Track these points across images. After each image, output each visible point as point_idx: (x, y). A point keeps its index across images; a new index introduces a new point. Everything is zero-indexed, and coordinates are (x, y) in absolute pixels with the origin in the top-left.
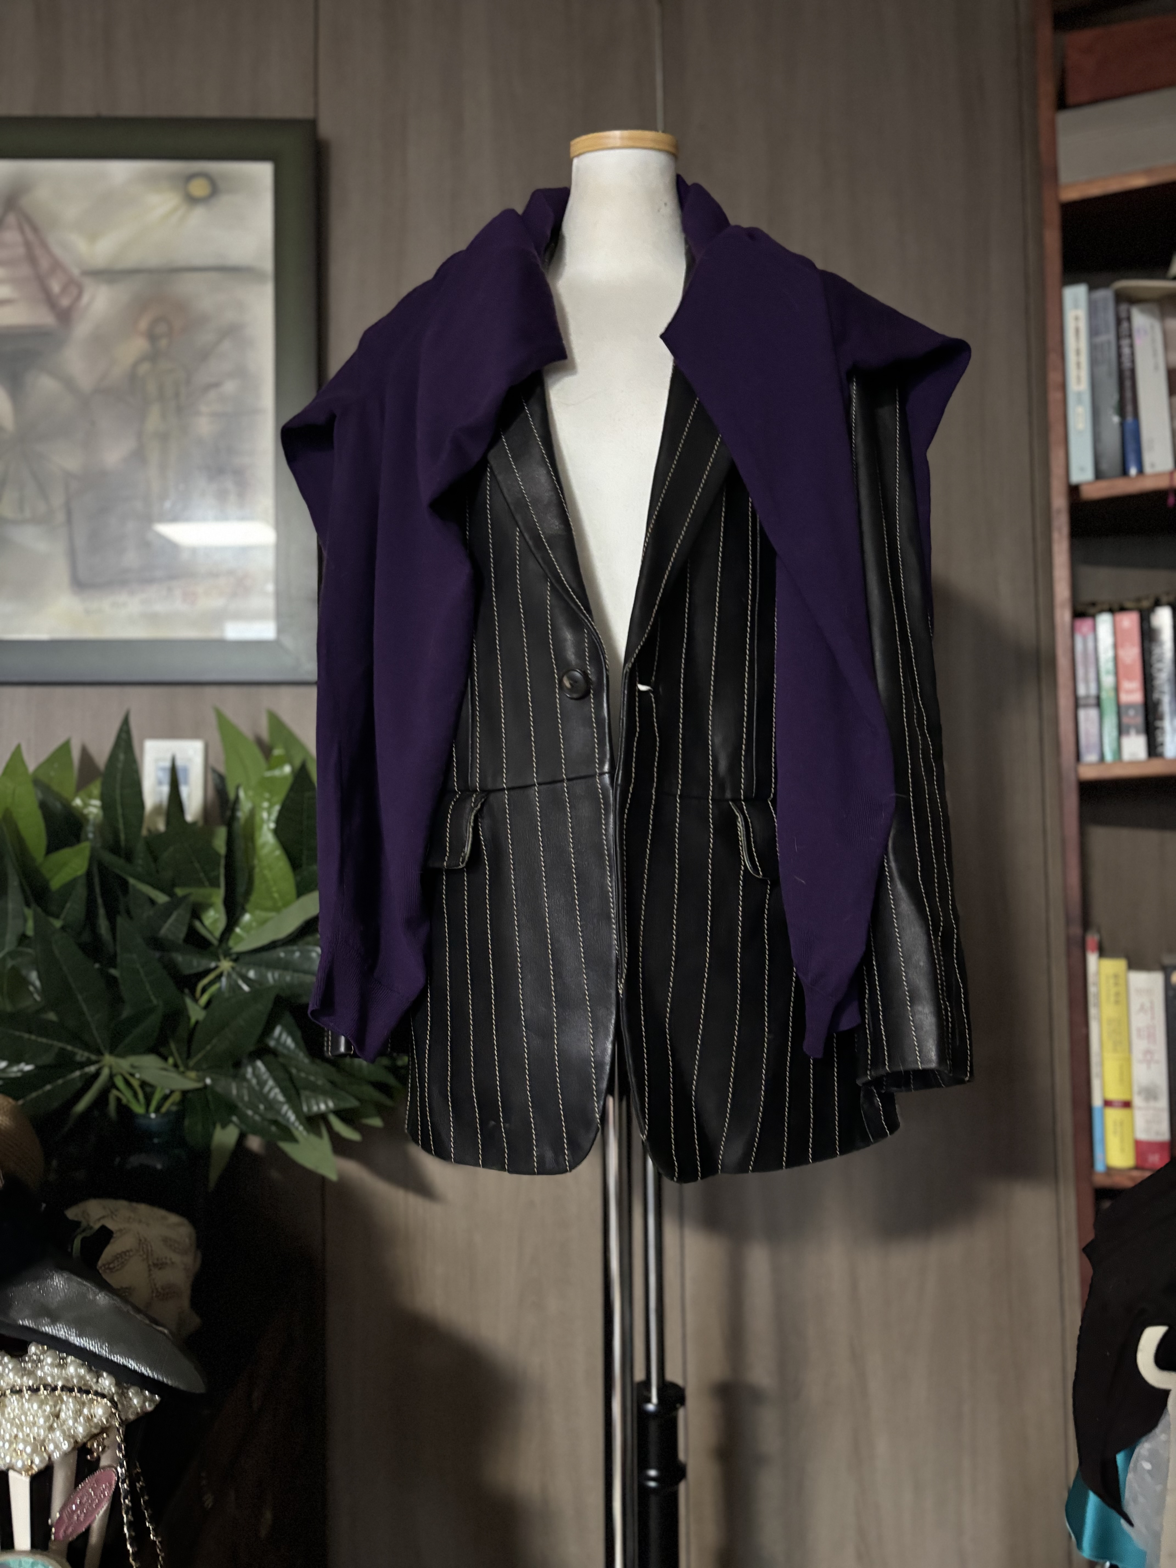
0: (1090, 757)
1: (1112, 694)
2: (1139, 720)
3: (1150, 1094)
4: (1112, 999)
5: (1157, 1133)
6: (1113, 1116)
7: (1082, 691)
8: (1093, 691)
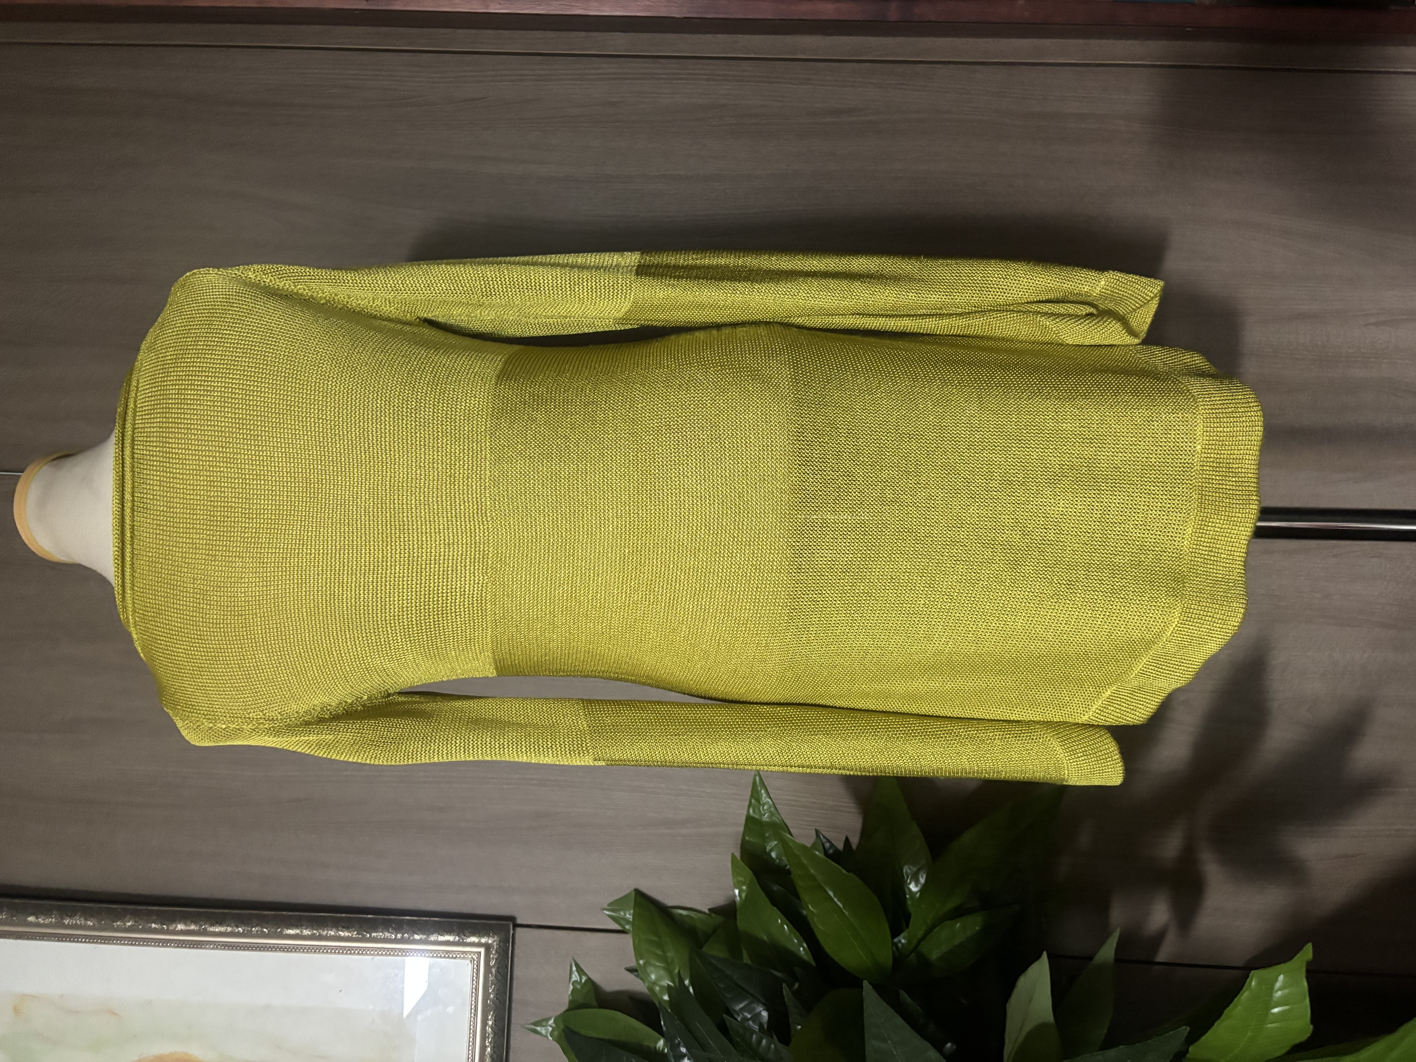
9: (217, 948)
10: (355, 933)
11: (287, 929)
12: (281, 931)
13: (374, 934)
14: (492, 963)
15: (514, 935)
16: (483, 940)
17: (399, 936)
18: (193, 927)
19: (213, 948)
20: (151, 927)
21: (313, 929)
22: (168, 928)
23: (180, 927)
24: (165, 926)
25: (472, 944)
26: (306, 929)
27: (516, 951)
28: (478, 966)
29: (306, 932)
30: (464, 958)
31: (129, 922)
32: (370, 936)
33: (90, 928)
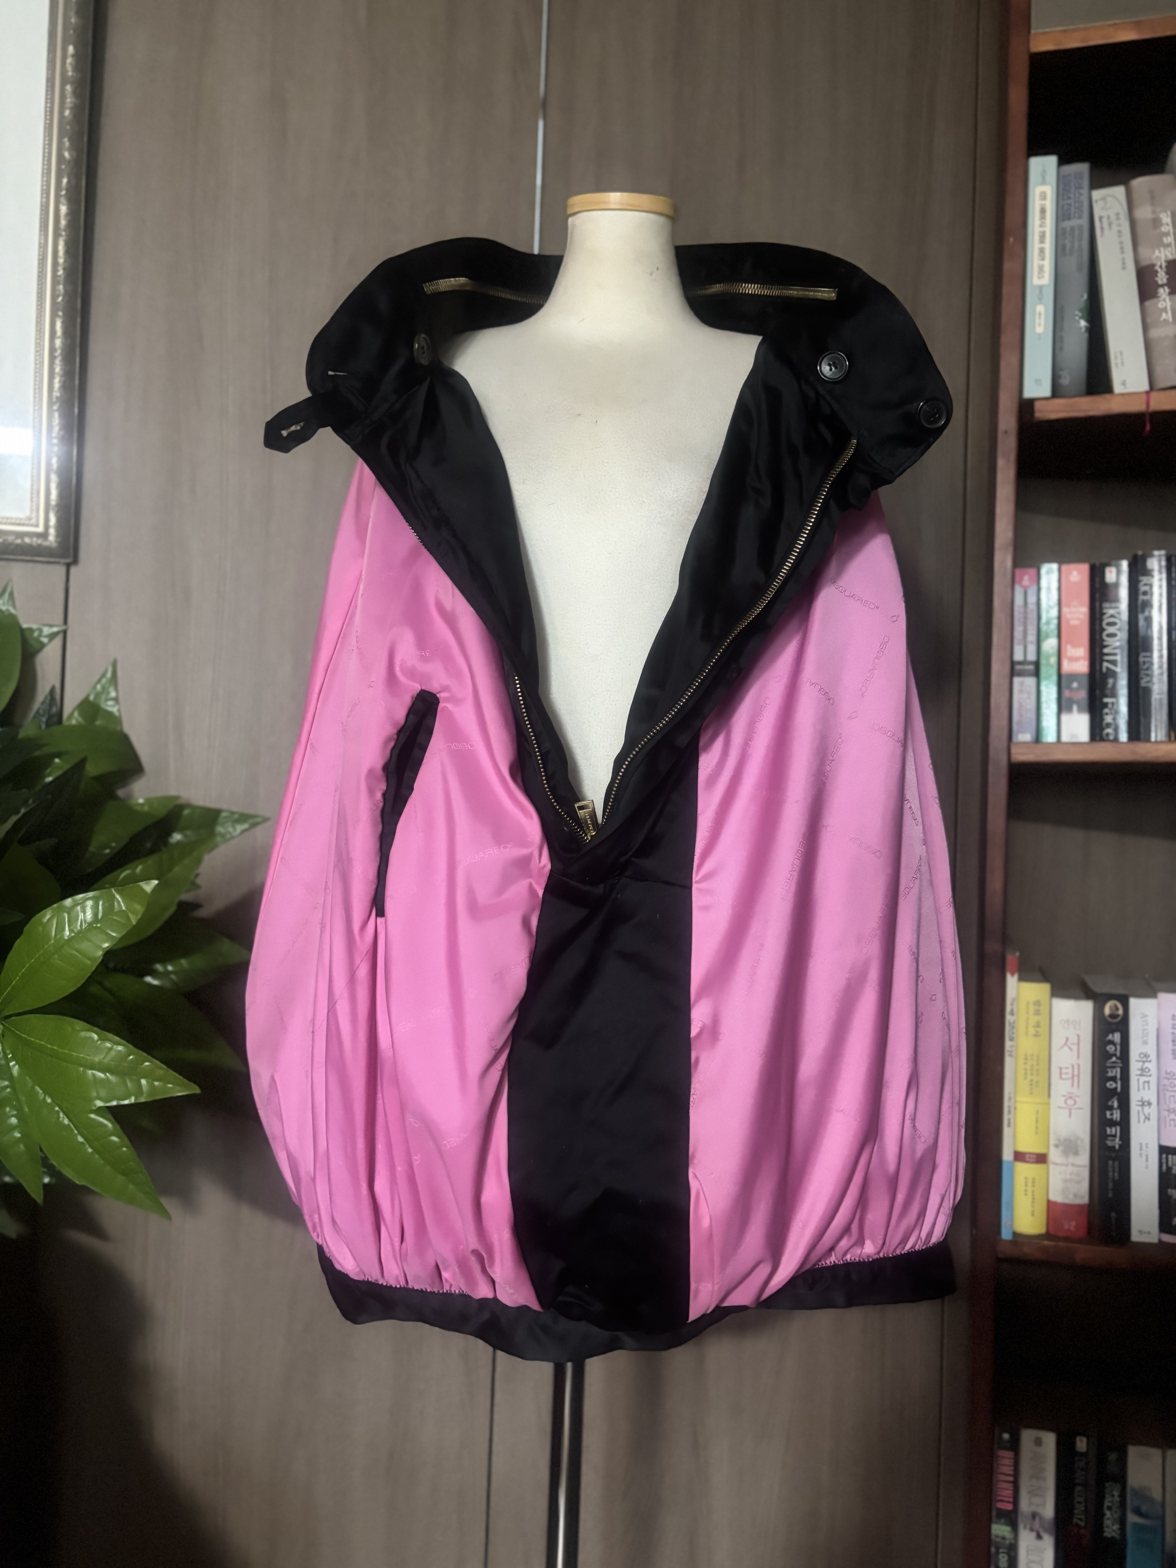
0: (1024, 736)
1: (1053, 660)
3: (1069, 1147)
4: (1032, 1031)
5: (1075, 1196)
6: (1024, 1172)
7: (1018, 656)
8: (1032, 657)
9: (40, 247)
10: (58, 394)
11: (63, 323)
12: (58, 316)
13: (56, 415)
14: (27, 540)
15: (58, 563)
16: (52, 531)
17: (55, 441)
18: (63, 222)
19: (40, 243)
20: (63, 177)
21: (63, 350)
22: (61, 196)
23: (64, 209)
24: (63, 193)
25: (47, 520)
26: (63, 343)
27: (39, 567)
28: (23, 525)
29: (58, 343)
30: (32, 510)
31: (70, 154)
33: (61, 112)
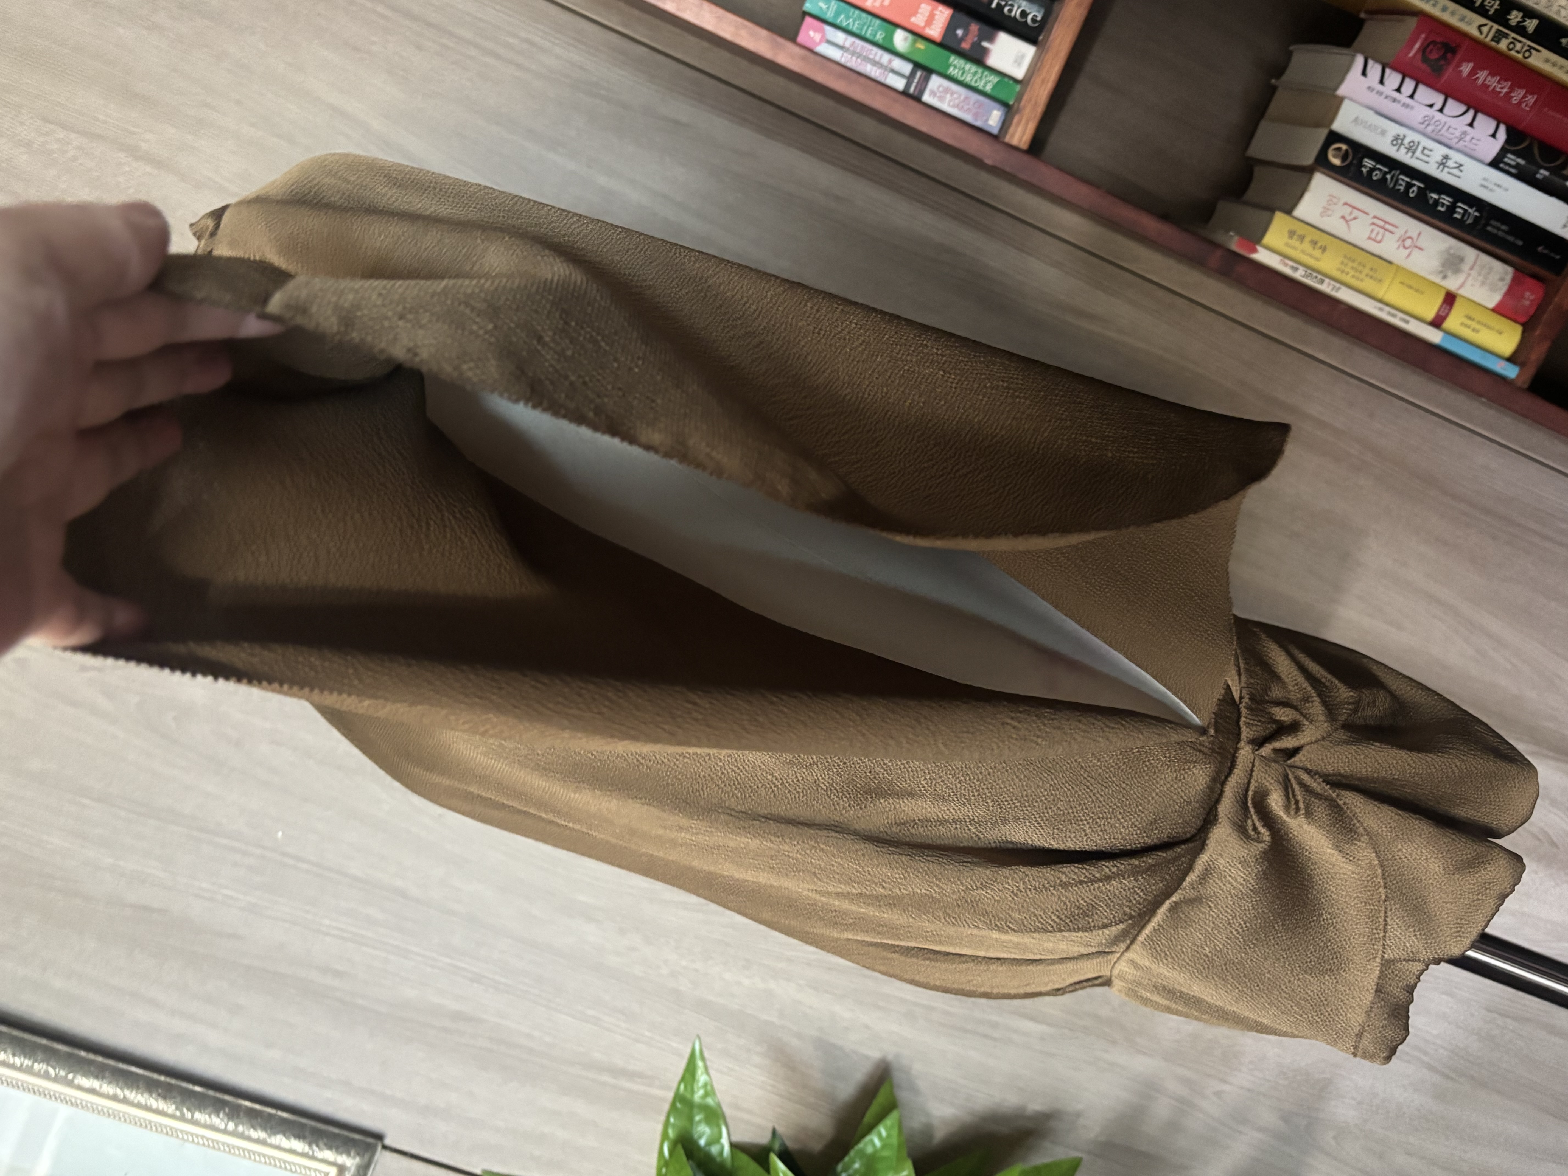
0: (994, 119)
1: (921, 45)
2: (975, 27)
3: (1452, 264)
4: (1317, 253)
5: (1502, 279)
6: (1453, 322)
7: (899, 84)
8: (907, 68)
11: (82, 1077)
12: (73, 1078)
15: (377, 1160)
16: (341, 1159)
21: (117, 1086)
25: (325, 1161)
26: (107, 1084)
29: (107, 1088)
32: (192, 1116)
